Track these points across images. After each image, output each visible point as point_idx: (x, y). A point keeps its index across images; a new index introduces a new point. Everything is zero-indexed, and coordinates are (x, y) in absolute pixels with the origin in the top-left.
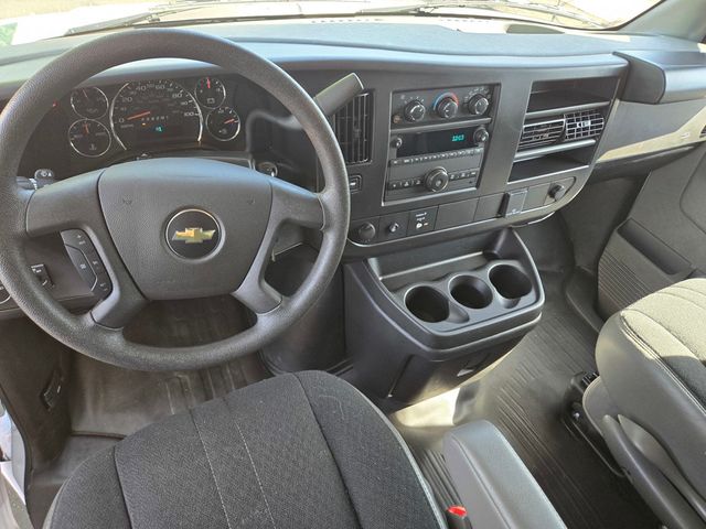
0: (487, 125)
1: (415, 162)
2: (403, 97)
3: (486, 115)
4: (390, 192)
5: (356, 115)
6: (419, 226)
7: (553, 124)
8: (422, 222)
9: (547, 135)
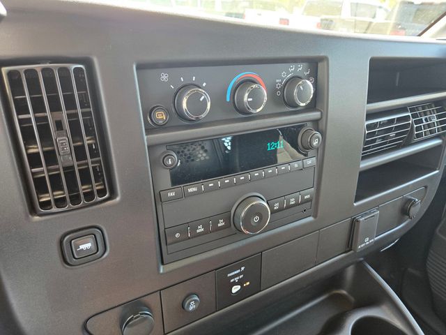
0: (316, 122)
1: (208, 190)
2: (164, 77)
3: (312, 106)
4: (171, 248)
5: (55, 107)
6: (235, 289)
7: (399, 120)
8: (240, 283)
9: (392, 134)
